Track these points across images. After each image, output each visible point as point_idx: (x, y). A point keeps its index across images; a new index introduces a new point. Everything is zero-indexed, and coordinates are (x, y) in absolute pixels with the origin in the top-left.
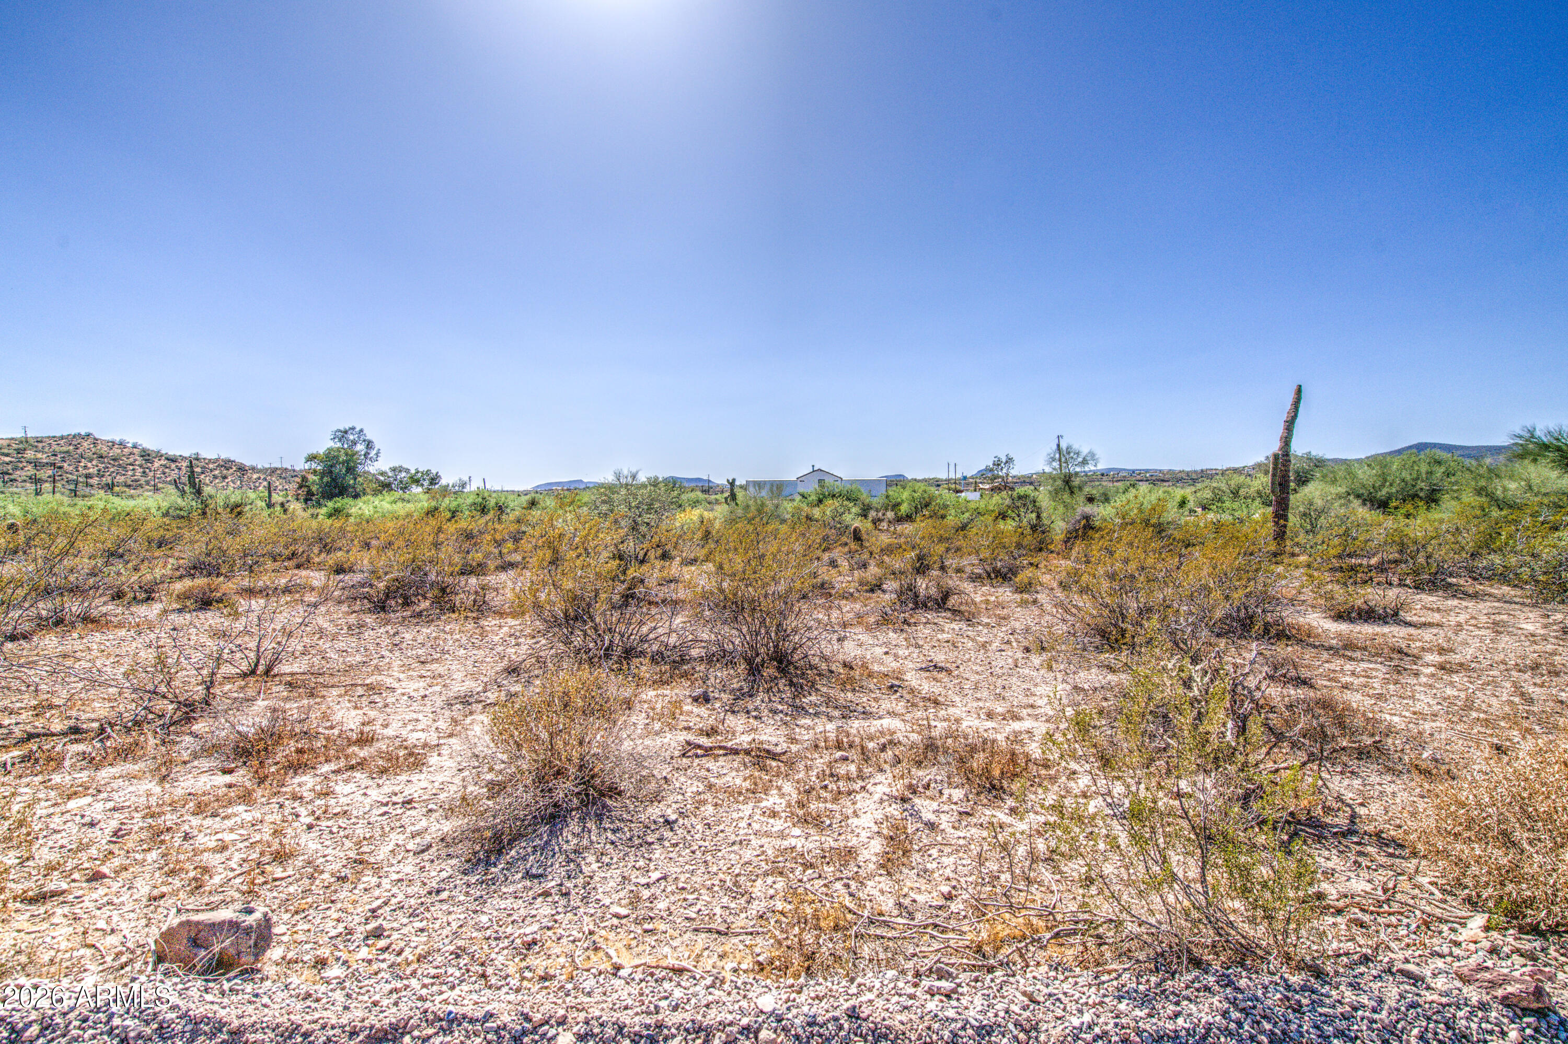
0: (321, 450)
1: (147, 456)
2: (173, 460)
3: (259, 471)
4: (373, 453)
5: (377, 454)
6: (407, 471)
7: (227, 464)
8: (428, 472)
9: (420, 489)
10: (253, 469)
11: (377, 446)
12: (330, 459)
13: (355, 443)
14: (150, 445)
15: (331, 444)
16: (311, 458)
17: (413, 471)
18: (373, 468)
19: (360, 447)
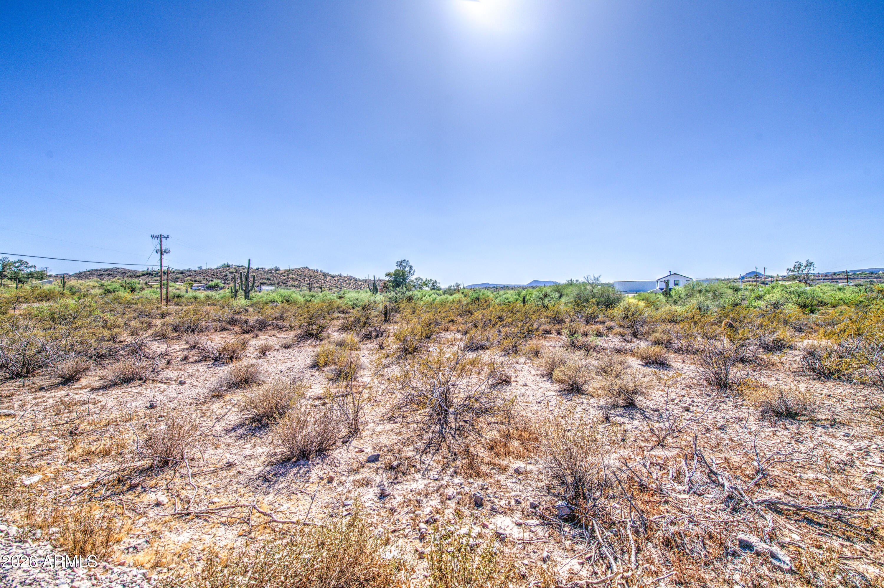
0: (393, 271)
1: (325, 275)
2: (333, 277)
3: (362, 281)
4: (412, 271)
5: (414, 272)
6: (422, 280)
7: (350, 278)
8: (431, 280)
9: (427, 289)
10: (359, 280)
11: (414, 268)
12: (396, 274)
13: (405, 267)
14: (325, 271)
15: (396, 268)
16: (388, 275)
17: (424, 280)
18: (413, 278)
19: (407, 269)
